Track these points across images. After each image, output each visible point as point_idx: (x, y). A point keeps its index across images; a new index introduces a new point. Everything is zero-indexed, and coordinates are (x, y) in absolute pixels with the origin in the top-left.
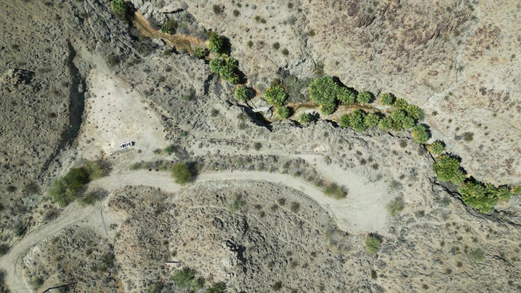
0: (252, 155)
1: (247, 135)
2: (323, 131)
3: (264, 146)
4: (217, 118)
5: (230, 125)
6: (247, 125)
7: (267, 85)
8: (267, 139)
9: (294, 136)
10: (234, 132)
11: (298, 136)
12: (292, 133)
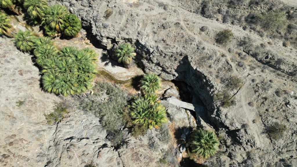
0: (241, 29)
1: (233, 65)
2: (108, 22)
3: (212, 35)
4: (274, 120)
5: (255, 96)
6: (222, 81)
7: (154, 135)
8: (200, 43)
9: (155, 33)
10: (253, 81)
11: (148, 30)
12: (156, 38)
